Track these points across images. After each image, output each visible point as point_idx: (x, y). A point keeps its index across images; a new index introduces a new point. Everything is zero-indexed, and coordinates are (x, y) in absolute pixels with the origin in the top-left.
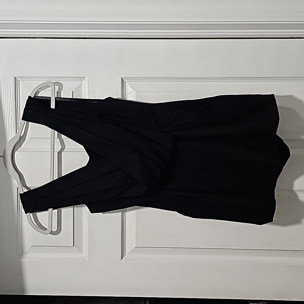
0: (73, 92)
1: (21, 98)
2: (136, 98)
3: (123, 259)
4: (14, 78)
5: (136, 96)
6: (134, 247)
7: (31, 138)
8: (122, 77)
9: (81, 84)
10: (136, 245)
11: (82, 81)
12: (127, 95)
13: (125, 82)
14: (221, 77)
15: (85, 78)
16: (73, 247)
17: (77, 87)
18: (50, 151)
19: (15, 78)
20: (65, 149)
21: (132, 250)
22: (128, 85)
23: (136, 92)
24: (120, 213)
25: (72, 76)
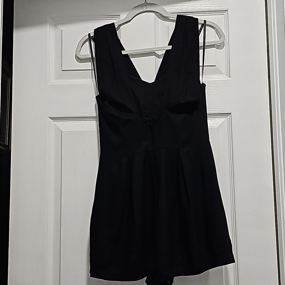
0: (215, 66)
1: (207, 17)
2: (212, 127)
3: (50, 119)
4: (227, 9)
5: (213, 127)
6: (62, 130)
7: (168, 27)
8: (231, 114)
9: (223, 73)
10: (64, 132)
11: (226, 75)
12: (214, 119)
13: (227, 117)
14: (236, 213)
15: (230, 77)
16: (61, 70)
17: (220, 70)
18: (156, 47)
19: (227, 11)
20: (158, 59)
21: (59, 128)
22: (224, 120)
23: (217, 127)
24: (95, 115)
25: (230, 64)
